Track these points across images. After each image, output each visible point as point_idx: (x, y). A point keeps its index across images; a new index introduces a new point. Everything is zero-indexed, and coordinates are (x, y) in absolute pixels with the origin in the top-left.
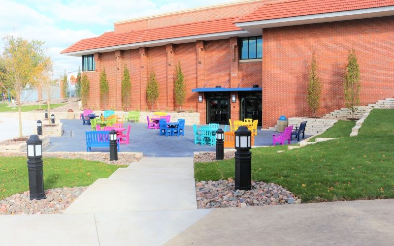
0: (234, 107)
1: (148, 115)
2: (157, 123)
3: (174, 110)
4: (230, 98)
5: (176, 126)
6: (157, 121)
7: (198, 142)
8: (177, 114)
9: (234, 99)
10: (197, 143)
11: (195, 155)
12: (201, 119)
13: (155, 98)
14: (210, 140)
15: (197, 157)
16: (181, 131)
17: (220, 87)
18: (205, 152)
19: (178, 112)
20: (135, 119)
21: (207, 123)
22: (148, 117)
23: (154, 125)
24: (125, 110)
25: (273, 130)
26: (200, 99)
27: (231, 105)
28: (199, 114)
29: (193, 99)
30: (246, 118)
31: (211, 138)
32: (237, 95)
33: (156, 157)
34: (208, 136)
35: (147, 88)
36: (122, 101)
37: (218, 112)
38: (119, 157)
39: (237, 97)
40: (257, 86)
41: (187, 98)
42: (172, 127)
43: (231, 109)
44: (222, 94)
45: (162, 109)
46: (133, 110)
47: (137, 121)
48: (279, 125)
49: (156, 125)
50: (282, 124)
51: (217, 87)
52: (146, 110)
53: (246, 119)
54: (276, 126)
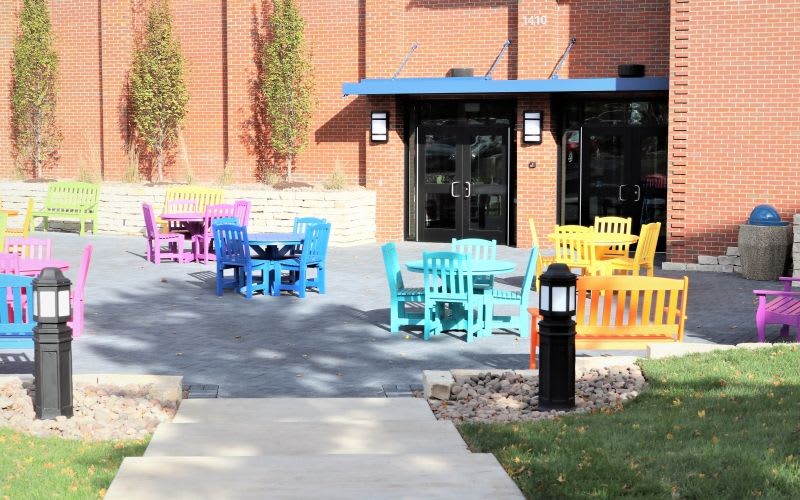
0: (532, 165)
1: (149, 201)
2: (188, 236)
3: (260, 175)
4: (513, 125)
5: (287, 248)
6: (193, 229)
7: (405, 322)
8: (276, 194)
9: (532, 128)
10: (402, 328)
11: (436, 387)
12: (381, 220)
13: (171, 123)
14: (465, 315)
15: (445, 396)
16: (311, 273)
17: (468, 73)
18: (475, 372)
19: (278, 187)
20: (82, 218)
21: (407, 237)
22: (147, 211)
23: (173, 248)
24: (31, 172)
25: (717, 269)
26: (379, 127)
27: (520, 158)
28: (373, 194)
29: (347, 127)
30: (601, 216)
31: (469, 307)
32: (547, 111)
33: (236, 395)
34: (454, 297)
35: (136, 78)
36: (16, 133)
37: (460, 189)
38: (78, 398)
39: (547, 119)
40: (637, 71)
41: (316, 124)
42: (271, 253)
43: (520, 173)
44: (474, 108)
45: (202, 172)
46: (64, 176)
47: (89, 226)
48: (748, 248)
49: (185, 244)
50: (764, 244)
51: (453, 73)
52: (128, 178)
53: (604, 220)
54: (731, 250)
